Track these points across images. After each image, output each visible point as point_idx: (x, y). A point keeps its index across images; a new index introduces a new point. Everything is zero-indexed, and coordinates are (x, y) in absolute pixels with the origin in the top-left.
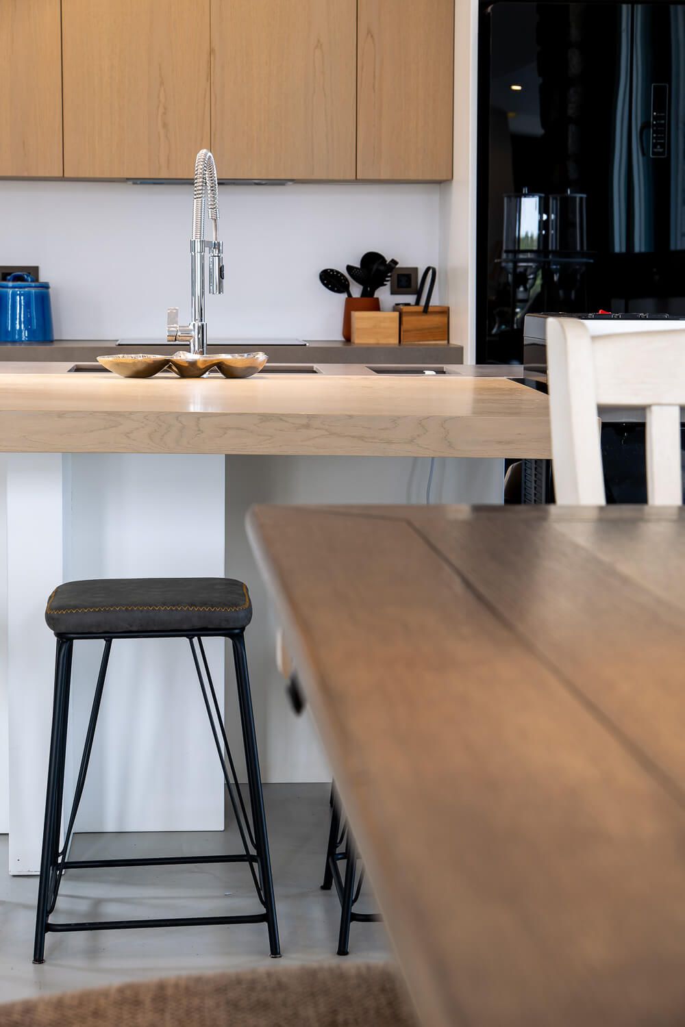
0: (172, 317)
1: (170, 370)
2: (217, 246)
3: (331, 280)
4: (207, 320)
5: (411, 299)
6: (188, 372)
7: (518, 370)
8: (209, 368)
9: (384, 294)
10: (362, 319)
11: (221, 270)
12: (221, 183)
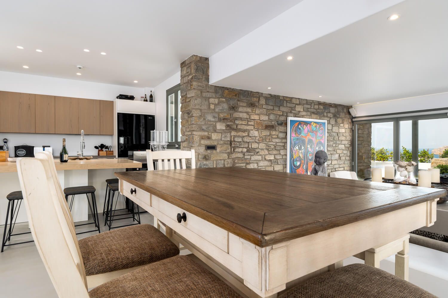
0: (78, 152)
1: (78, 159)
2: (84, 143)
3: (96, 147)
4: (83, 152)
5: (108, 150)
6: (81, 159)
7: (128, 158)
8: (84, 159)
9: (104, 149)
10: (101, 152)
11: (85, 146)
12: (85, 135)
